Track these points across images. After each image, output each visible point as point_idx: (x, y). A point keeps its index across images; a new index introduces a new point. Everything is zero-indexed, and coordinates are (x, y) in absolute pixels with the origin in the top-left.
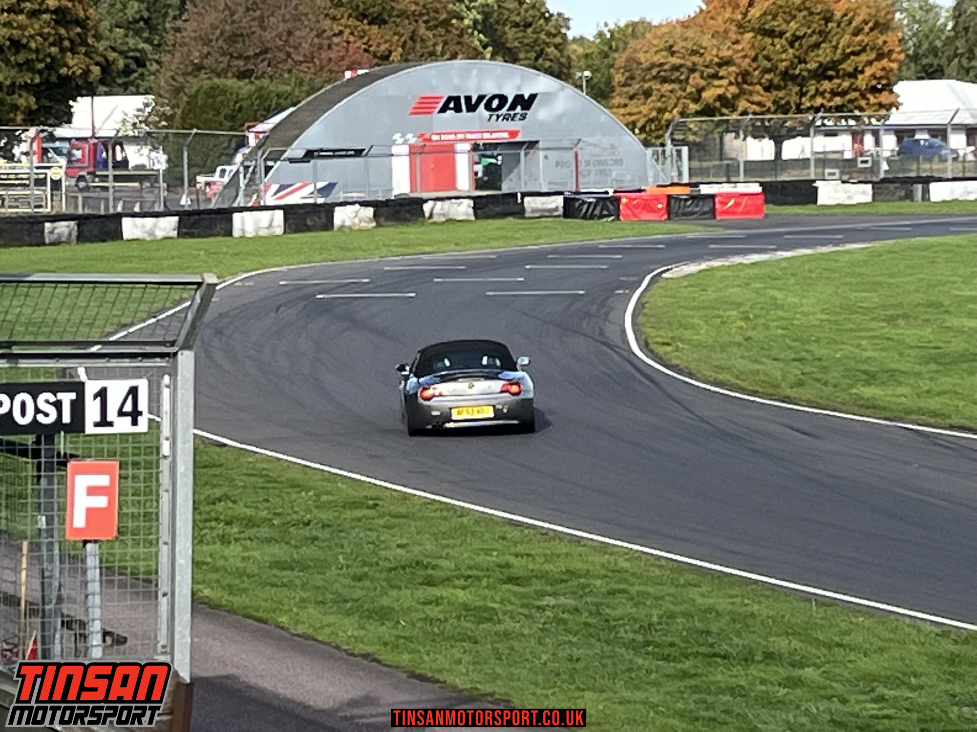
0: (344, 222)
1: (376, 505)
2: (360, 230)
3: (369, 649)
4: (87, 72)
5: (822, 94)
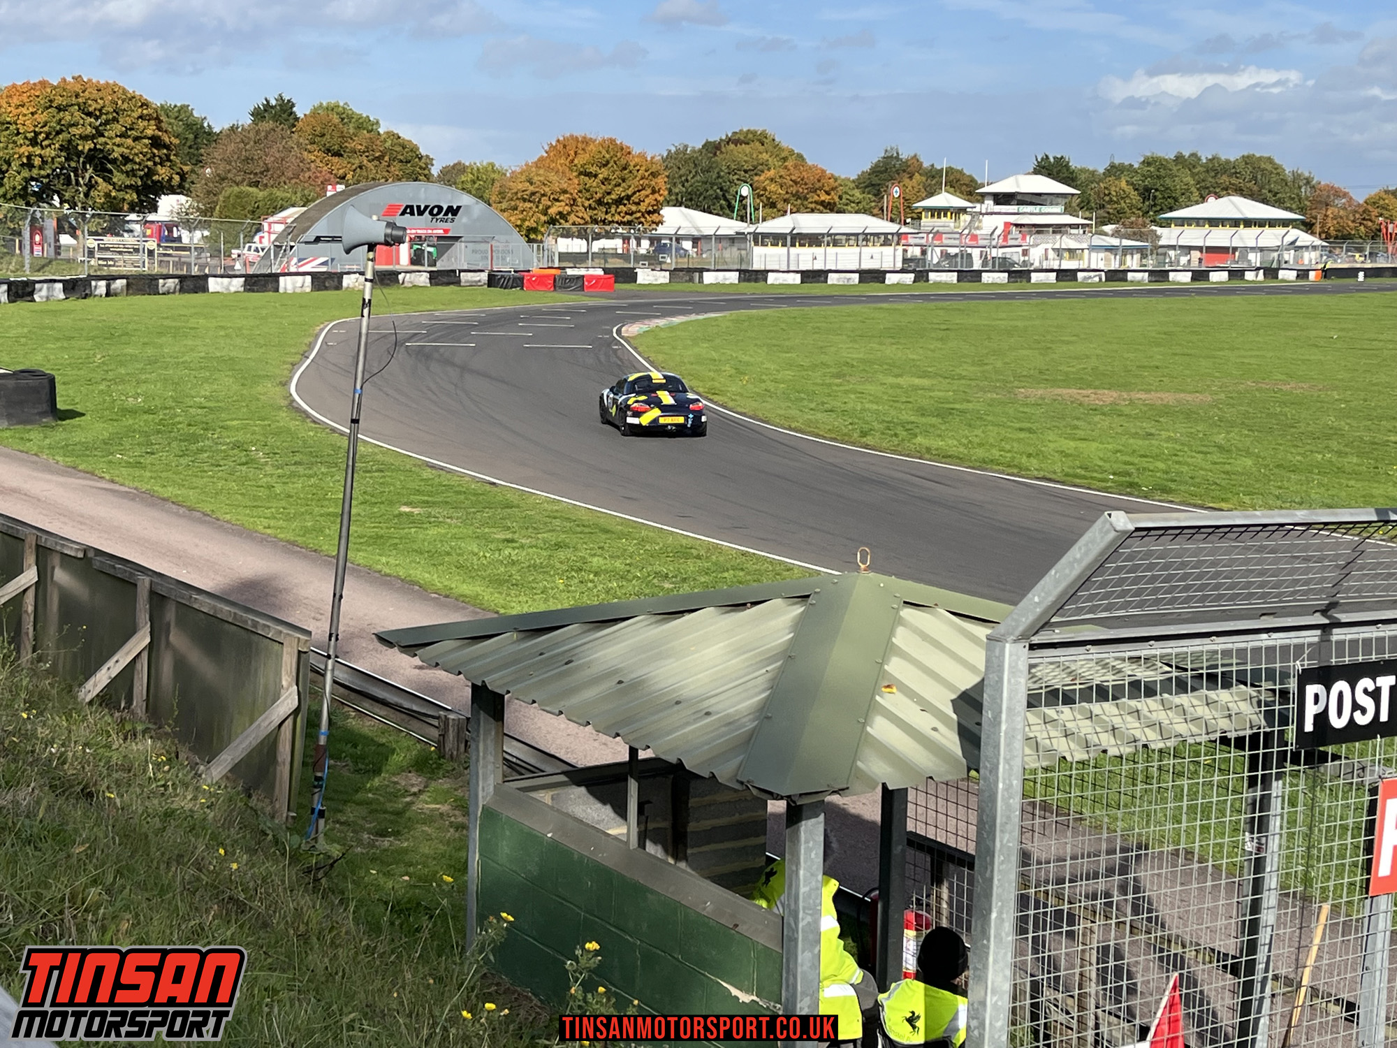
0: (348, 285)
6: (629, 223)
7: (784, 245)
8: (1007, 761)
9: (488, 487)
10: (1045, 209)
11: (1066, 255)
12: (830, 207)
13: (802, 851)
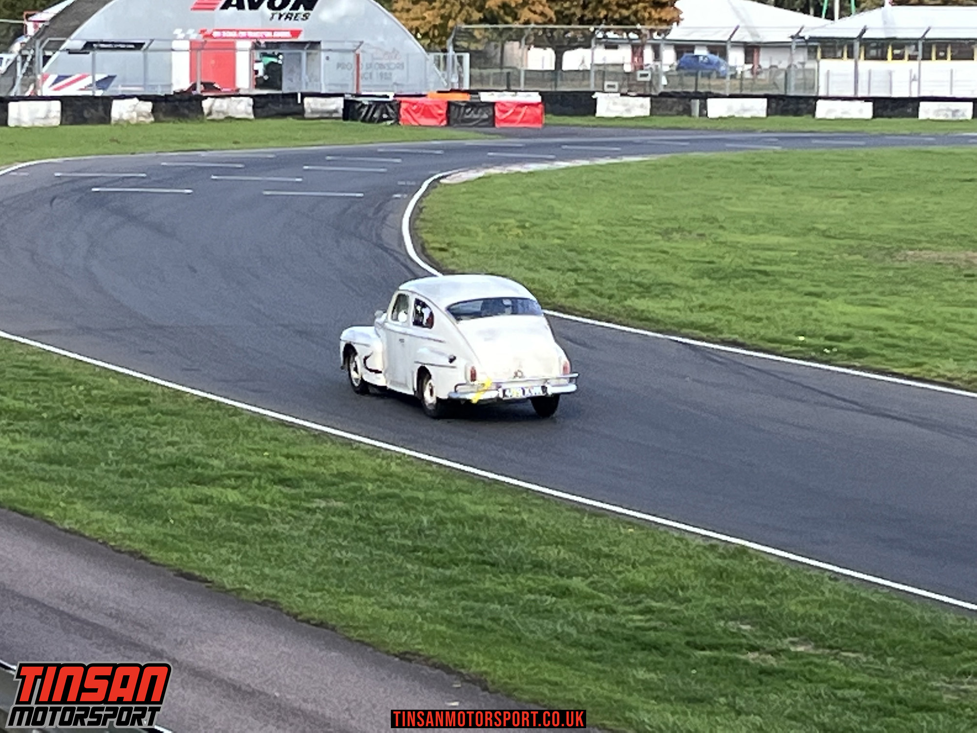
0: (121, 115)
1: (147, 402)
2: (138, 124)
3: (137, 546)
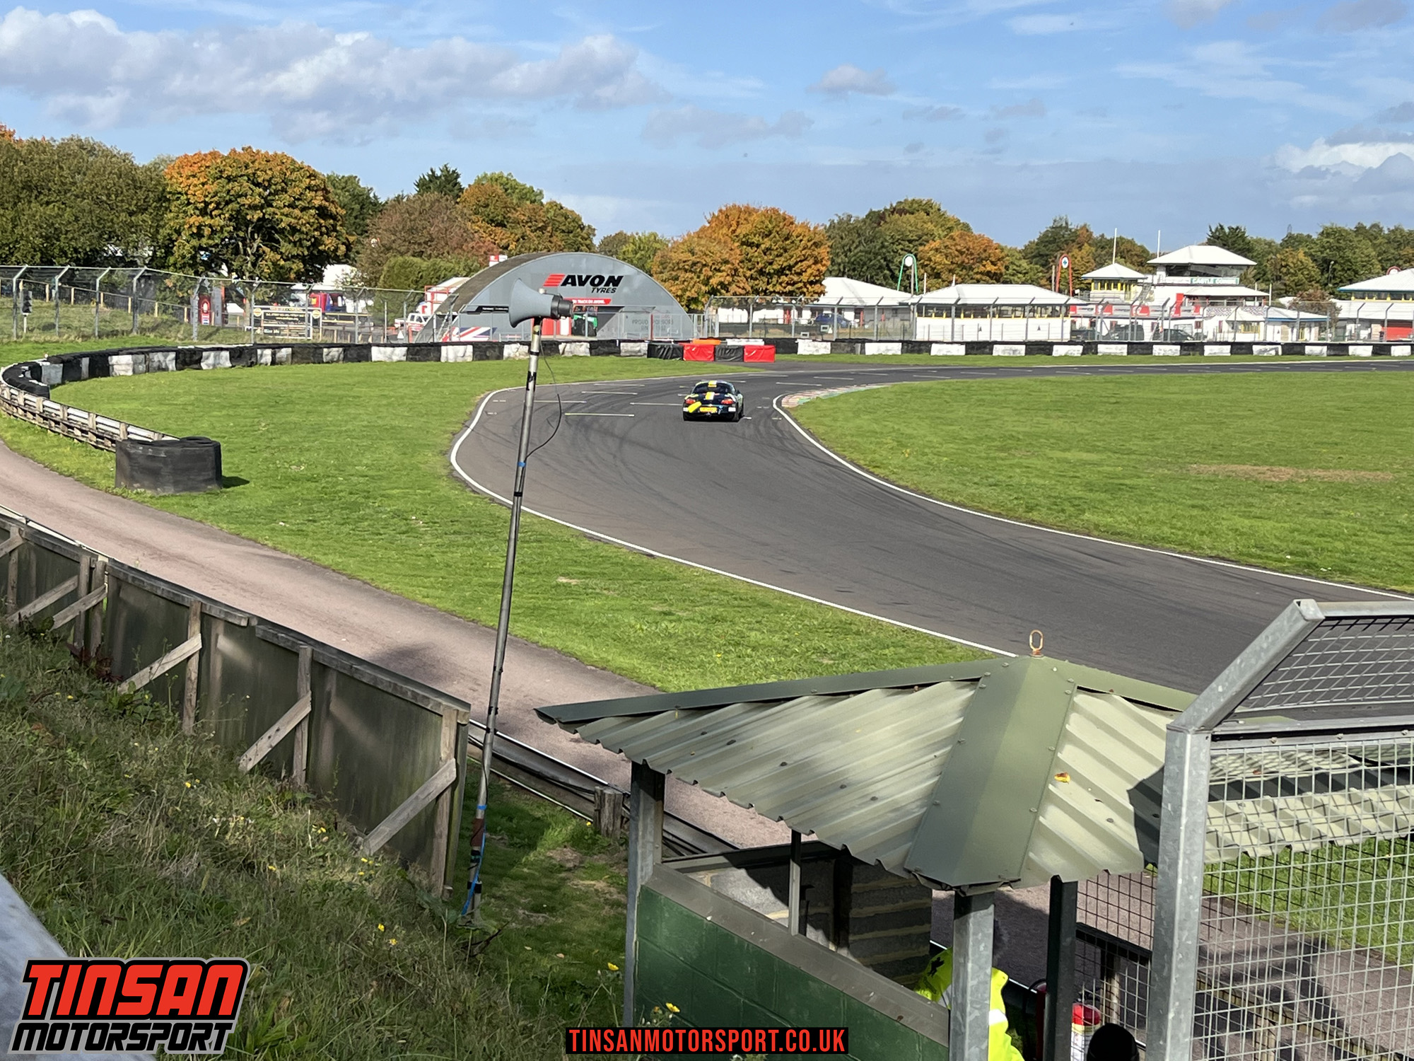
0: (510, 354)
2: (520, 360)
4: (336, 249)
5: (781, 284)
6: (790, 293)
7: (949, 316)
8: (1187, 856)
9: (645, 559)
10: (1219, 280)
11: (1241, 327)
12: (996, 278)
13: (971, 943)
